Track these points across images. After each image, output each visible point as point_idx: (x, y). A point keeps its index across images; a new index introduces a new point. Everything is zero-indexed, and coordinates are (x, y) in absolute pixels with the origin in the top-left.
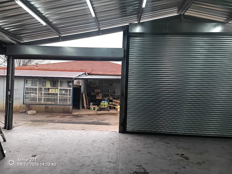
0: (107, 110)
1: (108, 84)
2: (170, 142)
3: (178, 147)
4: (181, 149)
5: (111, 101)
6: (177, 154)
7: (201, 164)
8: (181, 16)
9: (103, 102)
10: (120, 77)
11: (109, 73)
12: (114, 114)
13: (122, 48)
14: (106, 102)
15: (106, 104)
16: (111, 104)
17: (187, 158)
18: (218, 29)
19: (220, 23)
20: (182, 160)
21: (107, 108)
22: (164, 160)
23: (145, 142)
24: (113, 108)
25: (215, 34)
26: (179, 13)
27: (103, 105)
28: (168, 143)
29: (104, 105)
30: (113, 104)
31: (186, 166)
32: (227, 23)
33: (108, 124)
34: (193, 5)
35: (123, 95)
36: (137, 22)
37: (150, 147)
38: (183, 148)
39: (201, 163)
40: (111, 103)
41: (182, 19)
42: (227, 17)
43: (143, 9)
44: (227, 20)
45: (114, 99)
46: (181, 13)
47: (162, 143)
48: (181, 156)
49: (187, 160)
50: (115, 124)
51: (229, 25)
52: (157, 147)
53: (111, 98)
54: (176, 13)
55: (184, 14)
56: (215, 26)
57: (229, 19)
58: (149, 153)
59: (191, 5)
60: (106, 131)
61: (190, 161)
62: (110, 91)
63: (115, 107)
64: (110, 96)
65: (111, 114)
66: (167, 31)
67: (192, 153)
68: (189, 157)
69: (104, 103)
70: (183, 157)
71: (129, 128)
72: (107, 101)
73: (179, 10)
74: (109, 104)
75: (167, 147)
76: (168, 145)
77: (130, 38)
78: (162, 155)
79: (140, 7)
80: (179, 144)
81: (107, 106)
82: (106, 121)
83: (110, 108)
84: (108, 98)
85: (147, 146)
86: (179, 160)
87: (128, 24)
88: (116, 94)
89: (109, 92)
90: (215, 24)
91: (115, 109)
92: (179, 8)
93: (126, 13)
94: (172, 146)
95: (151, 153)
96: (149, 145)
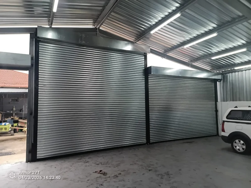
0: (10, 134)
1: (12, 99)
2: (89, 160)
3: (97, 163)
4: (100, 164)
5: (17, 122)
6: (96, 172)
7: (117, 177)
8: (97, 29)
9: (3, 124)
10: (27, 91)
11: (13, 86)
12: (21, 139)
13: (29, 54)
14: (7, 124)
15: (9, 127)
16: (15, 126)
17: (105, 174)
18: (129, 48)
19: (130, 43)
20: (100, 177)
21: (9, 132)
22: (82, 182)
23: (61, 167)
24: (20, 131)
25: (127, 52)
26: (94, 26)
27: (4, 129)
28: (87, 162)
29: (6, 129)
30: (20, 125)
31: (103, 182)
32: (135, 43)
33: (10, 153)
34: (106, 20)
35: (31, 114)
36: (49, 27)
37: (66, 171)
38: (101, 163)
39: (118, 175)
40: (15, 124)
41: (98, 32)
42: (135, 37)
43: (54, 13)
44: (136, 40)
45: (21, 118)
46: (96, 26)
47: (80, 163)
48: (99, 173)
49: (105, 175)
50: (21, 152)
51: (137, 45)
52: (74, 169)
53: (16, 118)
54: (92, 25)
55: (99, 28)
56: (126, 44)
57: (137, 40)
58: (65, 179)
59: (105, 20)
60: (5, 164)
61: (108, 176)
62: (14, 109)
63: (22, 130)
64: (14, 115)
65: (15, 139)
66: (83, 42)
67: (110, 167)
68: (107, 172)
69: (5, 125)
70: (101, 174)
71: (40, 154)
72: (9, 122)
73: (94, 23)
74: (12, 126)
75: (86, 166)
76: (87, 164)
77: (40, 43)
78: (79, 178)
79: (50, 10)
80: (98, 161)
81: (10, 129)
82: (8, 150)
83: (15, 131)
84: (12, 119)
85: (63, 171)
86: (97, 178)
87: (37, 27)
88: (23, 113)
89: (12, 110)
90: (126, 42)
91: (23, 132)
92: (94, 20)
93: (33, 14)
94: (90, 164)
95: (67, 178)
96: (66, 170)
